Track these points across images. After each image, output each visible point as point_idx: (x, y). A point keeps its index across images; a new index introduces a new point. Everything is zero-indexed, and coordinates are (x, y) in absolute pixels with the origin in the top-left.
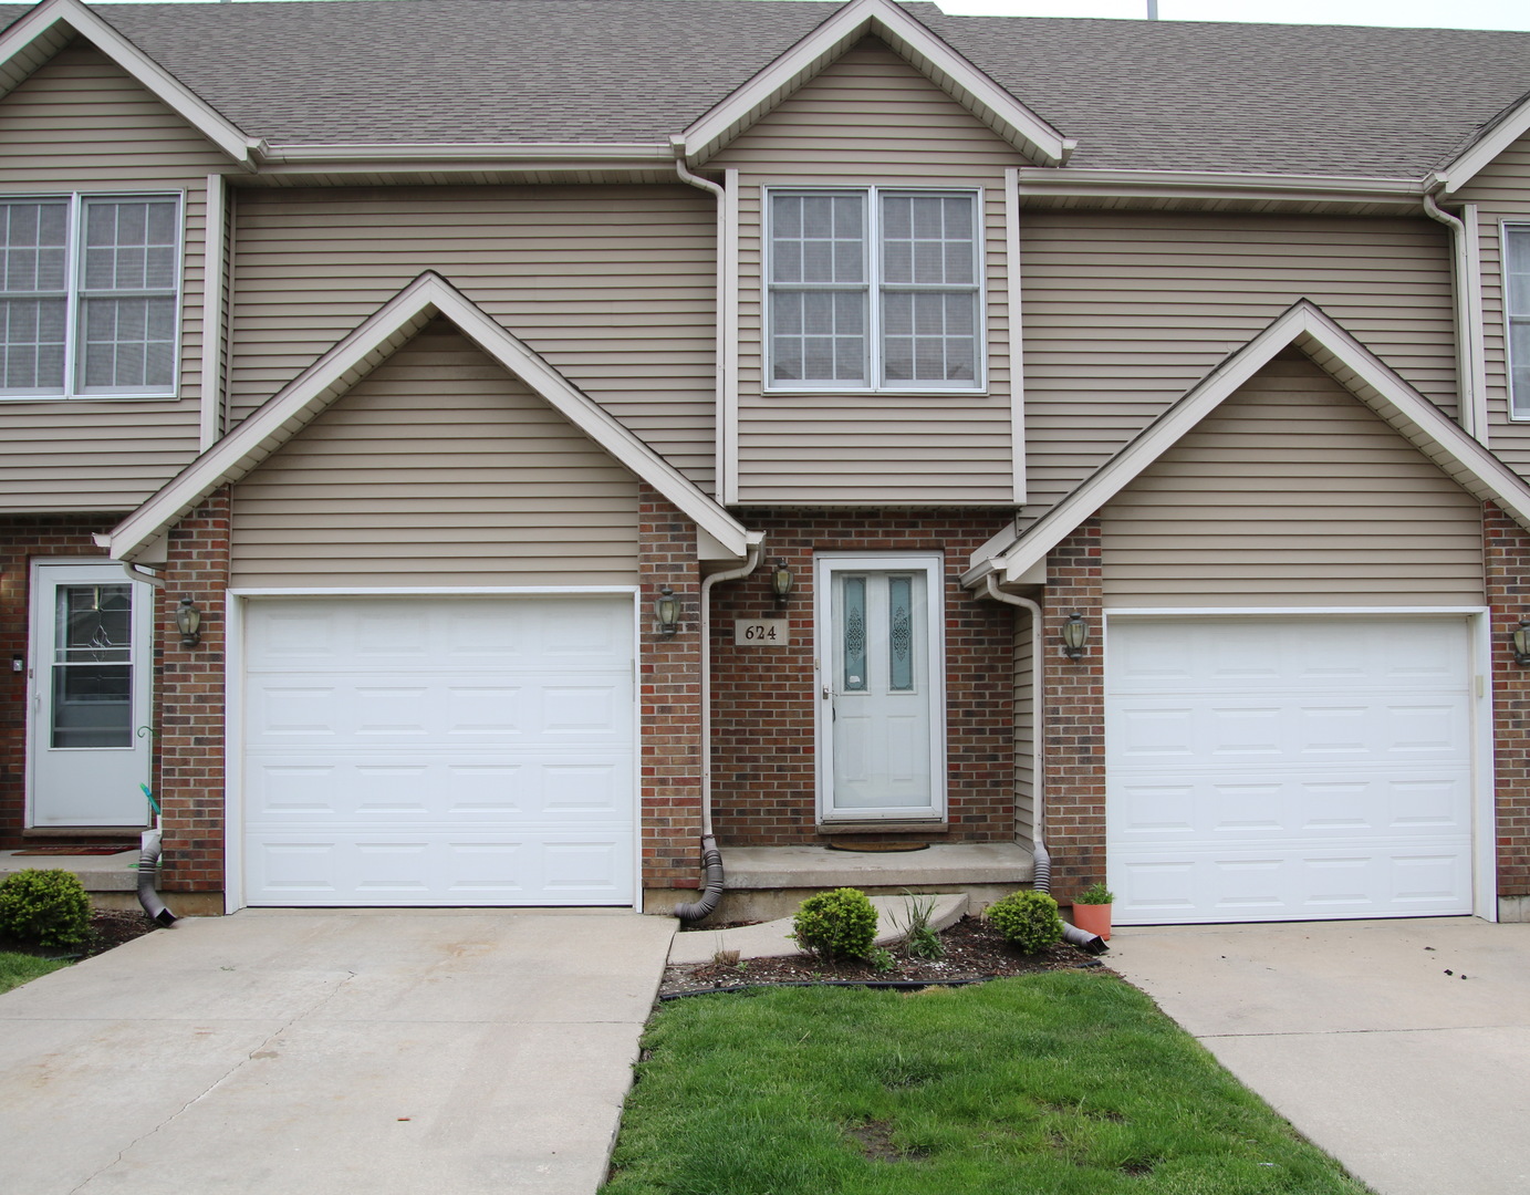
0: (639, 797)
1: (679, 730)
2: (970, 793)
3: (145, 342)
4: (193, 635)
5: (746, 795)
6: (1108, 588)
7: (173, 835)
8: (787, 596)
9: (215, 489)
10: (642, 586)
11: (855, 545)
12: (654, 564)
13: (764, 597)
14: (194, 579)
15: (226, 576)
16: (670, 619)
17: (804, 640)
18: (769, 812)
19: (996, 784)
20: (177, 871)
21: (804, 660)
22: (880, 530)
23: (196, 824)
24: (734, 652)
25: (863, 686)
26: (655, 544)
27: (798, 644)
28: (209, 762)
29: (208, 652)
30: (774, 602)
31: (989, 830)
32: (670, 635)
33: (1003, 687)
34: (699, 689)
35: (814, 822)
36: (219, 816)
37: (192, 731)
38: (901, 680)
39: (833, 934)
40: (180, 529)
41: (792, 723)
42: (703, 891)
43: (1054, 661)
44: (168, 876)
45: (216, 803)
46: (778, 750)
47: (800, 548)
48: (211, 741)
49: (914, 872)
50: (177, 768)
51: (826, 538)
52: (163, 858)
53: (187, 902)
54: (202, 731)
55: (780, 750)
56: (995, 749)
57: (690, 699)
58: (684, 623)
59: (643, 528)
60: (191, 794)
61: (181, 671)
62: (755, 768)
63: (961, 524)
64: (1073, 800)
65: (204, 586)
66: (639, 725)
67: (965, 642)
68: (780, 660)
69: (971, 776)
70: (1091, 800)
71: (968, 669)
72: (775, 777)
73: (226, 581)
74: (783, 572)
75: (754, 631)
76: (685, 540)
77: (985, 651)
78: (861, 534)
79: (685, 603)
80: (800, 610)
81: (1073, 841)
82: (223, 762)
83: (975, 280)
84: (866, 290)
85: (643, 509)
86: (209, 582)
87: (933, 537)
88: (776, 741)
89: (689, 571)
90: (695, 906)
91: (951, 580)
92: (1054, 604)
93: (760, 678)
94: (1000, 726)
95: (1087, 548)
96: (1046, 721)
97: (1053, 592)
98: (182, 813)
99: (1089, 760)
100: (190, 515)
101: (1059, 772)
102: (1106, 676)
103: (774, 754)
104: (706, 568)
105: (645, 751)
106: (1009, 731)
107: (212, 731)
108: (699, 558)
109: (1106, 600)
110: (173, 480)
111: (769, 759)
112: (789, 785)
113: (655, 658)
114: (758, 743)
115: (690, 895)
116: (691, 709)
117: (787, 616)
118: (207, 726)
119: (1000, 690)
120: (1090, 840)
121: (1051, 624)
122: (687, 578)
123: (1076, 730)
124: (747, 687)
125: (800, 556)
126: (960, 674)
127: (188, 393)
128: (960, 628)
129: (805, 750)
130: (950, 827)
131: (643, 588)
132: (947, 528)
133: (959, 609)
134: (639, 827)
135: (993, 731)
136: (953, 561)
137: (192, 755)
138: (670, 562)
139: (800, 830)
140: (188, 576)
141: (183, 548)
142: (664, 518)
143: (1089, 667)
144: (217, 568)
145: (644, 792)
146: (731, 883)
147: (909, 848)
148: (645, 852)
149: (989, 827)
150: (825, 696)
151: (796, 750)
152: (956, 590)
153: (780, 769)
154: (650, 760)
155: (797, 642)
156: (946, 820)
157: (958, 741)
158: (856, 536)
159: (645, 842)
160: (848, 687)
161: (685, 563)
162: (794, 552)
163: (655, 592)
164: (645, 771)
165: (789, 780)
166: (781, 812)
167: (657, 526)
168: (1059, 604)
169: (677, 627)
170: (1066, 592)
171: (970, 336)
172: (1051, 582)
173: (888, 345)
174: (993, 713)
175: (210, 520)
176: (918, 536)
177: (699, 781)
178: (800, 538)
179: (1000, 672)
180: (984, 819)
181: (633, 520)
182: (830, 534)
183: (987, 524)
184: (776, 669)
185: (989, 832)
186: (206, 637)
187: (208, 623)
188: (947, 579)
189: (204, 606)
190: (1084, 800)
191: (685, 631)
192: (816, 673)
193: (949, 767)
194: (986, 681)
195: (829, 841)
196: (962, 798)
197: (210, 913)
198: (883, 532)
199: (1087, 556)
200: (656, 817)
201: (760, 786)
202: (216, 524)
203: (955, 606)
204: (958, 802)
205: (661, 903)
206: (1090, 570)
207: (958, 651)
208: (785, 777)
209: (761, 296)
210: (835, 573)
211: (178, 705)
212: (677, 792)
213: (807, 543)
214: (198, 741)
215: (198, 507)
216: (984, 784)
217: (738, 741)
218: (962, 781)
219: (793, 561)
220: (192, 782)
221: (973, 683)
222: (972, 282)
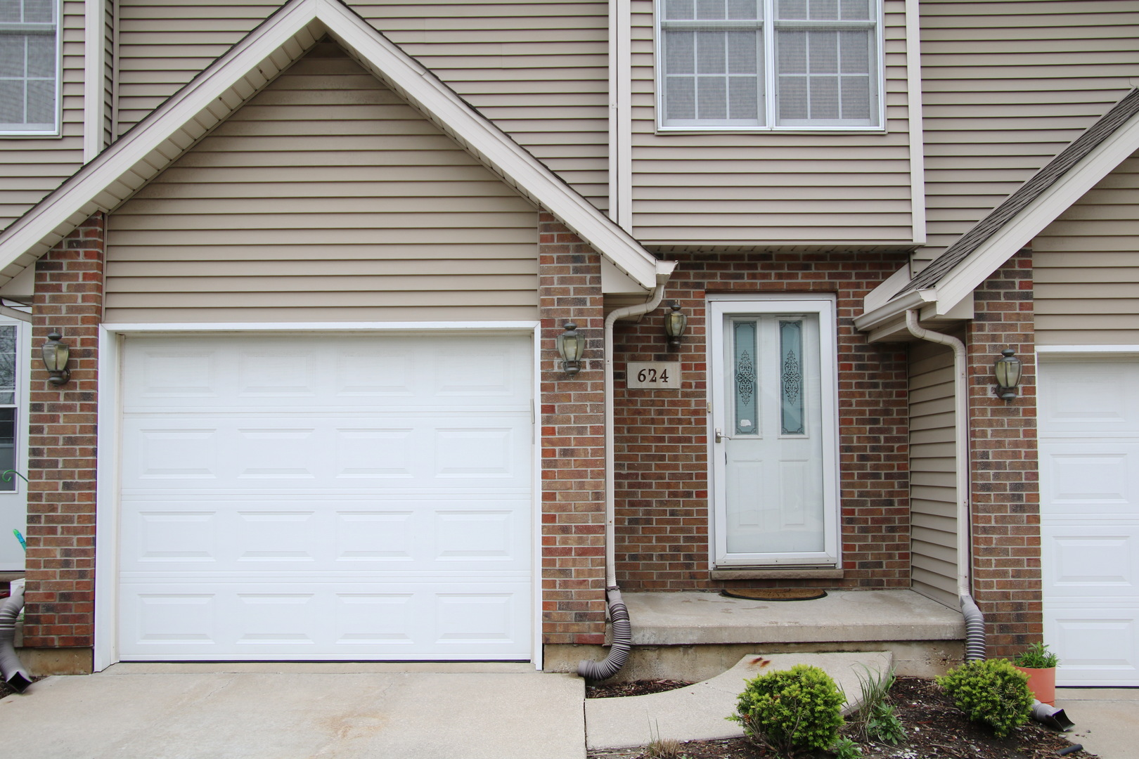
0: (539, 546)
1: (581, 475)
2: (865, 538)
3: (26, 79)
4: (61, 372)
5: (639, 540)
6: (1040, 323)
7: (37, 587)
8: (679, 338)
9: (85, 218)
10: (543, 321)
11: (748, 287)
12: (555, 298)
13: (656, 340)
14: (64, 313)
15: (99, 310)
16: (574, 356)
17: (696, 385)
18: (661, 557)
19: (892, 529)
20: (40, 625)
21: (697, 403)
22: (773, 272)
23: (63, 575)
24: (626, 395)
25: (754, 430)
26: (556, 277)
27: (691, 387)
28: (79, 508)
29: (78, 391)
30: (666, 345)
31: (884, 576)
32: (573, 373)
33: (899, 431)
34: (602, 430)
35: (707, 568)
36: (89, 566)
37: (60, 475)
38: (792, 426)
39: (794, 723)
40: (49, 260)
41: (685, 467)
42: (609, 648)
43: (983, 401)
44: (30, 631)
45: (85, 552)
46: (671, 494)
47: (692, 290)
48: (81, 486)
49: (834, 628)
50: (43, 515)
51: (718, 280)
52: (26, 611)
53: (50, 660)
54: (72, 475)
55: (672, 494)
56: (891, 494)
57: (593, 441)
58: (587, 361)
59: (543, 260)
60: (58, 542)
61: (49, 411)
62: (648, 513)
63: (854, 267)
64: (1006, 552)
65: (74, 320)
66: (539, 469)
67: (859, 385)
68: (673, 403)
69: (866, 521)
70: (1025, 552)
71: (863, 412)
72: (668, 522)
73: (99, 315)
74: (676, 314)
75: (647, 375)
76: (588, 273)
77: (880, 395)
78: (754, 276)
79: (588, 339)
80: (693, 353)
81: (1006, 596)
82: (94, 508)
83: (871, 15)
84: (760, 28)
85: (543, 239)
86: (80, 316)
87: (827, 280)
88: (668, 485)
89: (592, 305)
90: (601, 664)
91: (844, 323)
92: (982, 341)
93: (653, 421)
94: (895, 471)
95: (1017, 281)
96: (972, 466)
97: (981, 328)
98: (47, 563)
99: (1021, 509)
100: (59, 245)
101: (990, 521)
102: (1040, 418)
103: (667, 498)
104: (611, 302)
105: (546, 497)
106: (905, 476)
107: (82, 475)
108: (604, 290)
109: (1037, 336)
110: (36, 206)
111: (661, 503)
112: (682, 530)
113: (557, 398)
114: (651, 487)
115: (593, 652)
116: (595, 453)
117: (680, 359)
118: (77, 470)
119: (895, 433)
120: (1024, 595)
121: (979, 362)
122: (590, 312)
123: (1007, 476)
124: (640, 430)
125: (692, 299)
126: (854, 418)
127: (70, 131)
128: (854, 371)
129: (698, 495)
130: (845, 574)
131: (545, 323)
132: (840, 270)
133: (853, 352)
134: (539, 578)
135: (888, 476)
136: (846, 304)
137: (59, 501)
138: (572, 296)
139: (693, 576)
140: (58, 310)
141: (51, 280)
142: (566, 249)
143: (1021, 408)
144: (88, 301)
145: (545, 541)
146: (638, 639)
147: (809, 596)
148: (545, 605)
149: (885, 574)
150: (718, 439)
151: (689, 494)
152: (850, 333)
153: (673, 513)
154: (551, 507)
155: (690, 386)
156: (840, 566)
157: (852, 485)
158: (748, 278)
159: (545, 595)
160: (739, 430)
161: (588, 297)
162: (686, 294)
163: (557, 328)
164: (546, 518)
165: (681, 525)
166: (673, 557)
167: (558, 258)
168: (988, 341)
169: (580, 365)
170: (995, 328)
171: (867, 75)
172: (979, 317)
173: (782, 84)
174: (888, 458)
175: (81, 251)
176: (811, 278)
177: (603, 529)
178: (692, 280)
179: (895, 416)
180: (880, 565)
181: (533, 252)
182: (723, 276)
183: (881, 266)
184: (669, 412)
185: (884, 579)
186: (77, 374)
187: (78, 360)
188: (839, 322)
189: (74, 342)
190: (1017, 552)
191: (588, 369)
192: (708, 417)
193: (843, 512)
194: (881, 425)
195: (722, 587)
196: (857, 544)
197: (77, 671)
198: (776, 274)
199: (1017, 290)
200: (557, 567)
201: (653, 531)
202: (87, 255)
203: (849, 348)
204: (853, 547)
205: (562, 660)
206: (1021, 304)
207: (852, 395)
208: (677, 522)
209: (653, 34)
210: (727, 316)
211: (46, 447)
212: (581, 540)
213: (699, 285)
214: (67, 486)
215: (68, 236)
216: (880, 529)
217: (631, 485)
218: (856, 526)
219: (686, 303)
220: (59, 530)
221: (868, 427)
222: (868, 18)
